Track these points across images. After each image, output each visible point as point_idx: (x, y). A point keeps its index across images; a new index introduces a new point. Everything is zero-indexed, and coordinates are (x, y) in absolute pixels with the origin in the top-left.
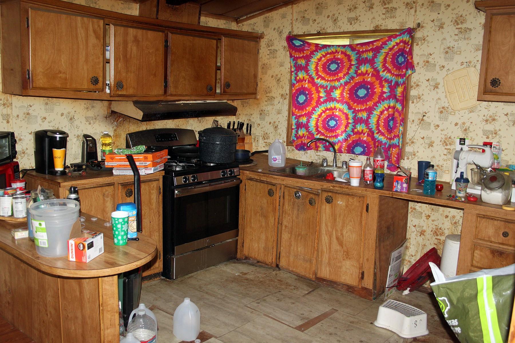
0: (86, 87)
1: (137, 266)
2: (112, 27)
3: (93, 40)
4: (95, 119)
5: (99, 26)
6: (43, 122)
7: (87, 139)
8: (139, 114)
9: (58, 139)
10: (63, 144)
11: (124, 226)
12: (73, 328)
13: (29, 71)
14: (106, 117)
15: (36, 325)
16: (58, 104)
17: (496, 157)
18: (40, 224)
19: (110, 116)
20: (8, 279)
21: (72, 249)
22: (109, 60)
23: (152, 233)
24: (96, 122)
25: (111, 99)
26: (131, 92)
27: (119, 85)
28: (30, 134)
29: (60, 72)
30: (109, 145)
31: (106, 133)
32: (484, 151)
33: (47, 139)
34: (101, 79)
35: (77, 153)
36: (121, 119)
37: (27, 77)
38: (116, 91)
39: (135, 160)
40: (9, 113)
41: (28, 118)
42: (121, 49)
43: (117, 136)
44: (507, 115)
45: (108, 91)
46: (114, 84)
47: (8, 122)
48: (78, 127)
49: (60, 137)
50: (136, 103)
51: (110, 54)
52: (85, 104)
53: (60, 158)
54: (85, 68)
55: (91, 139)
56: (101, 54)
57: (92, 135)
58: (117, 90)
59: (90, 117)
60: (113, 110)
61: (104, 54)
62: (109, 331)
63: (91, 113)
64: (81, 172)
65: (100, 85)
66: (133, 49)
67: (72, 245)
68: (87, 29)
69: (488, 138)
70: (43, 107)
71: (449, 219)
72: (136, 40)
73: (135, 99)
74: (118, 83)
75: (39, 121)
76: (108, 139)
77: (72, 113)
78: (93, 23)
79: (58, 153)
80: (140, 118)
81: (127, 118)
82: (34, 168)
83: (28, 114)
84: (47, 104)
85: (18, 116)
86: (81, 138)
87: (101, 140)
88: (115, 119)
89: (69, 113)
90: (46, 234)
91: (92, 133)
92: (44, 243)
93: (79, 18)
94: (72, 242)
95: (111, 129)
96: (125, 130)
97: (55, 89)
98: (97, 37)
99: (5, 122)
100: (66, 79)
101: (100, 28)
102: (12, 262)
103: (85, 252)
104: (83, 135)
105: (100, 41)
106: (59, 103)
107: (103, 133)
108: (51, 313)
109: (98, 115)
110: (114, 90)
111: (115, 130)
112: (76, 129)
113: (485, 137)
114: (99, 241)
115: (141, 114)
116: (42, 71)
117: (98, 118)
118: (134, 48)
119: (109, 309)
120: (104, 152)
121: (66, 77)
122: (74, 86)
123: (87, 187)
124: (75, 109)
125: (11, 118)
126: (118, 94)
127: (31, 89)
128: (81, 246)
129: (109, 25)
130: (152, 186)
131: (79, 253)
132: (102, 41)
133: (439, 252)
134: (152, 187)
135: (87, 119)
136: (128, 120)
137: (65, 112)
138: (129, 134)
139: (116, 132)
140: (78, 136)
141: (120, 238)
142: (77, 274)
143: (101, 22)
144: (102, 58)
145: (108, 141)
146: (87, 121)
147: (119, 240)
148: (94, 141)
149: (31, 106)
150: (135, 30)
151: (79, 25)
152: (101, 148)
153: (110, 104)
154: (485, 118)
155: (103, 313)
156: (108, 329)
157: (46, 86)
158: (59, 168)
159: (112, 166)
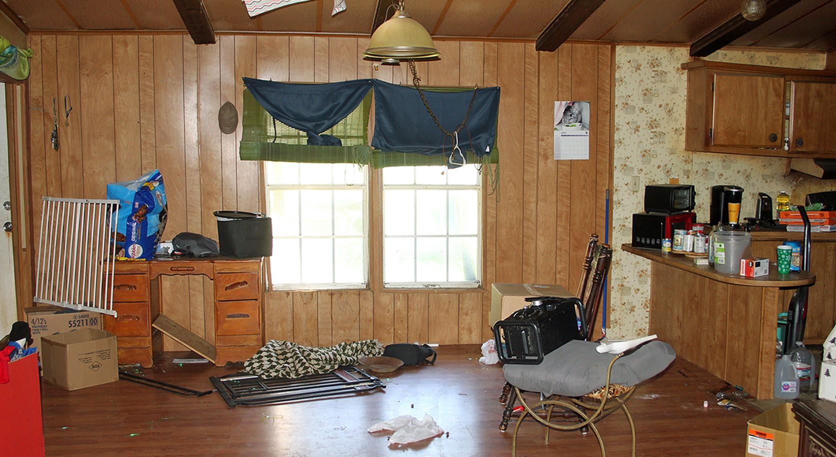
0: (764, 144)
1: (794, 284)
2: (793, 85)
3: (772, 98)
4: (773, 177)
5: (780, 84)
6: (720, 178)
7: (763, 197)
8: (819, 172)
9: (734, 194)
10: (738, 198)
11: (787, 257)
12: (737, 345)
13: (711, 130)
14: (784, 176)
15: (704, 352)
16: (735, 161)
18: (720, 246)
19: (789, 175)
20: (681, 314)
21: (743, 266)
22: (789, 116)
23: (825, 298)
24: (773, 180)
25: (790, 156)
26: (811, 148)
27: (798, 141)
28: (707, 189)
29: (739, 130)
30: (786, 204)
31: (783, 192)
33: (723, 193)
34: (779, 136)
35: (751, 211)
36: (801, 179)
37: (710, 135)
38: (795, 148)
39: (809, 217)
40: (690, 169)
41: (706, 174)
42: (802, 105)
43: (795, 196)
45: (786, 148)
46: (793, 141)
47: (688, 177)
48: (753, 185)
49: (735, 192)
50: (818, 161)
51: (790, 111)
52: (762, 162)
53: (734, 212)
54: (764, 125)
55: (766, 197)
56: (781, 111)
57: (768, 194)
58: (797, 146)
59: (767, 175)
60: (792, 168)
61: (784, 111)
62: (767, 343)
63: (768, 172)
64: (754, 227)
65: (778, 141)
66: (815, 104)
67: (743, 263)
68: (767, 88)
70: (721, 164)
72: (819, 95)
73: (816, 156)
74: (797, 140)
75: (717, 177)
76: (785, 199)
77: (749, 171)
78: (773, 81)
79: (733, 206)
80: (821, 176)
81: (808, 177)
82: (709, 222)
83: (706, 170)
84: (724, 161)
85: (697, 172)
86: (757, 197)
87: (777, 199)
88: (795, 179)
89: (745, 171)
90: (724, 253)
91: (769, 192)
92: (722, 261)
93: (760, 78)
94: (743, 261)
95: (789, 188)
96: (804, 191)
97: (734, 146)
98: (778, 95)
99: (686, 177)
100: (745, 136)
101: (780, 86)
102: (686, 298)
103: (753, 268)
104: (758, 193)
105: (780, 98)
106: (737, 161)
107: (779, 192)
108: (718, 337)
109: (776, 174)
110: (792, 147)
111: (794, 190)
112: (752, 188)
114: (765, 263)
115: (822, 171)
116: (723, 129)
117: (776, 176)
118: (817, 103)
119: (769, 324)
120: (779, 212)
121: (745, 135)
122: (752, 143)
123: (759, 239)
124: (751, 167)
125: (691, 173)
126: (797, 151)
127: (713, 146)
128: (751, 263)
129: (790, 81)
130: (829, 246)
131: (748, 270)
132: (782, 98)
134: (828, 249)
135: (764, 177)
136: (810, 180)
137: (742, 170)
138: (809, 195)
139: (794, 193)
140: (753, 194)
141: (783, 266)
142: (745, 283)
143: (782, 80)
144: (781, 115)
145: (785, 200)
146: (764, 179)
147: (782, 268)
148: (769, 200)
149: (709, 163)
150: (818, 84)
151: (760, 84)
152: (777, 208)
153: (789, 162)
155: (763, 326)
156: (766, 341)
157: (726, 144)
158: (733, 222)
159: (786, 222)
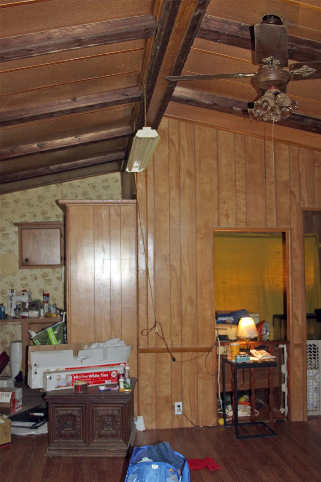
17: (30, 296)
32: (23, 294)
44: (31, 275)
69: (24, 288)
71: (9, 334)
113: (22, 288)
133: (8, 354)
154: (21, 278)
